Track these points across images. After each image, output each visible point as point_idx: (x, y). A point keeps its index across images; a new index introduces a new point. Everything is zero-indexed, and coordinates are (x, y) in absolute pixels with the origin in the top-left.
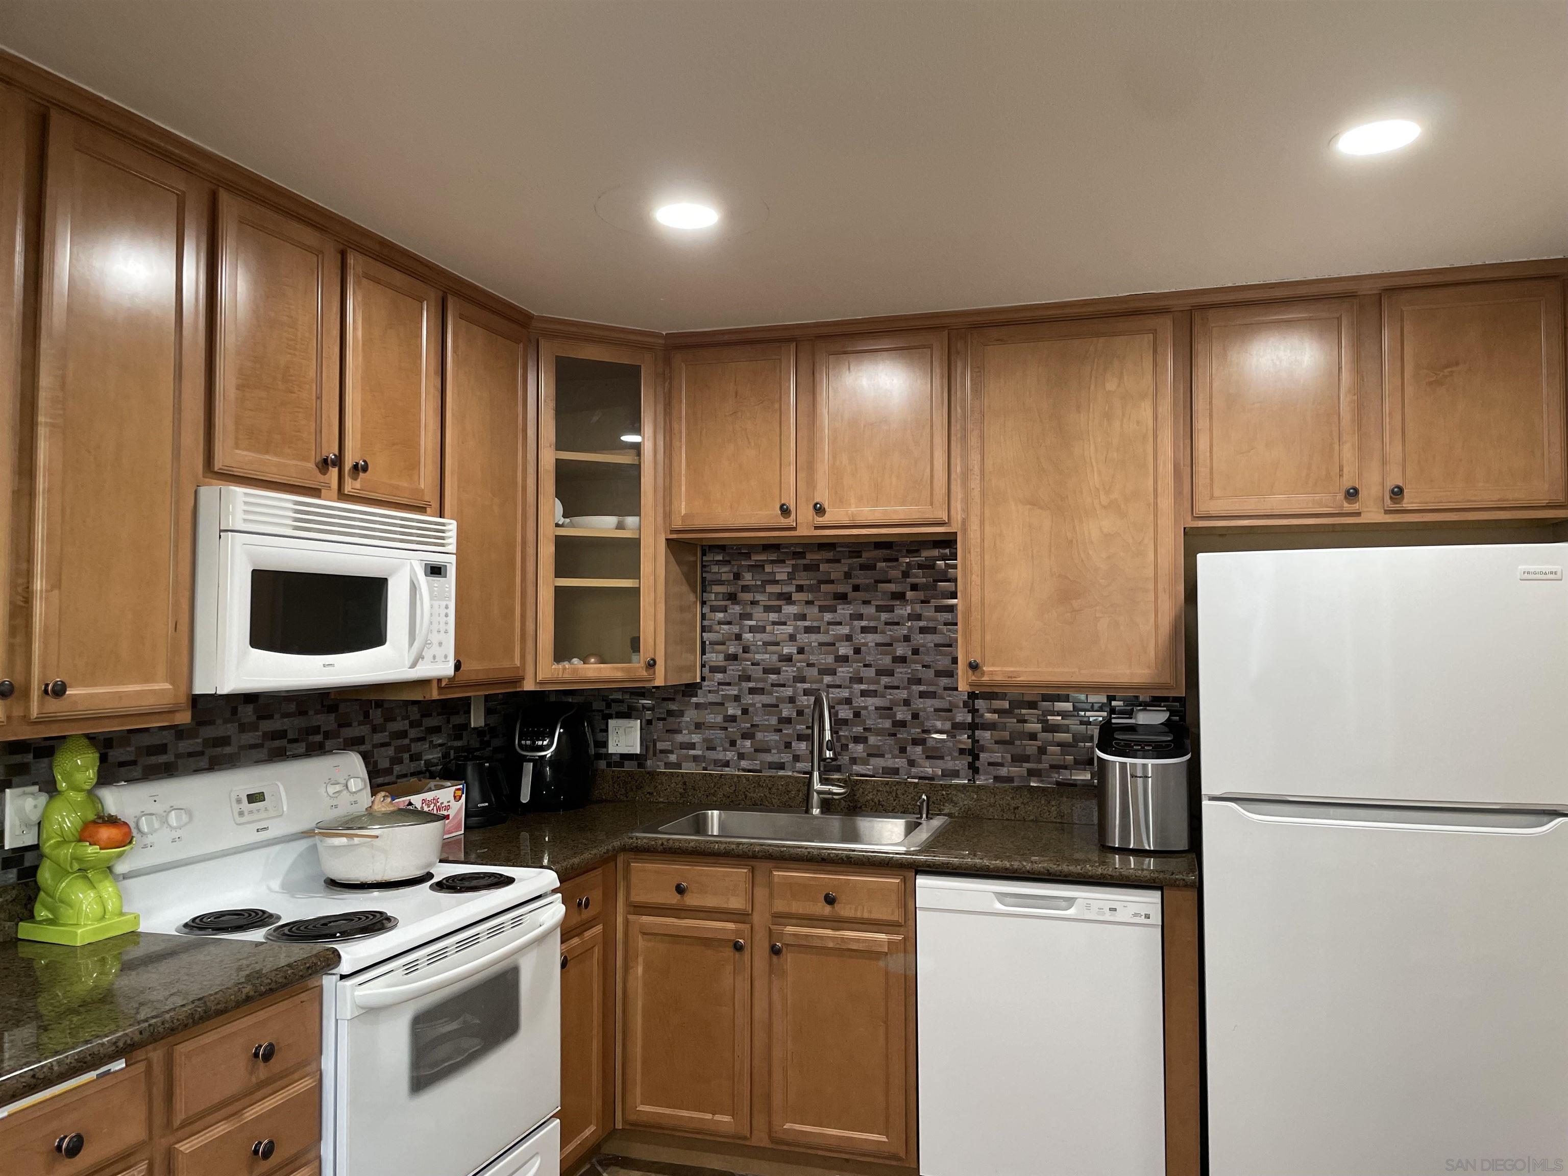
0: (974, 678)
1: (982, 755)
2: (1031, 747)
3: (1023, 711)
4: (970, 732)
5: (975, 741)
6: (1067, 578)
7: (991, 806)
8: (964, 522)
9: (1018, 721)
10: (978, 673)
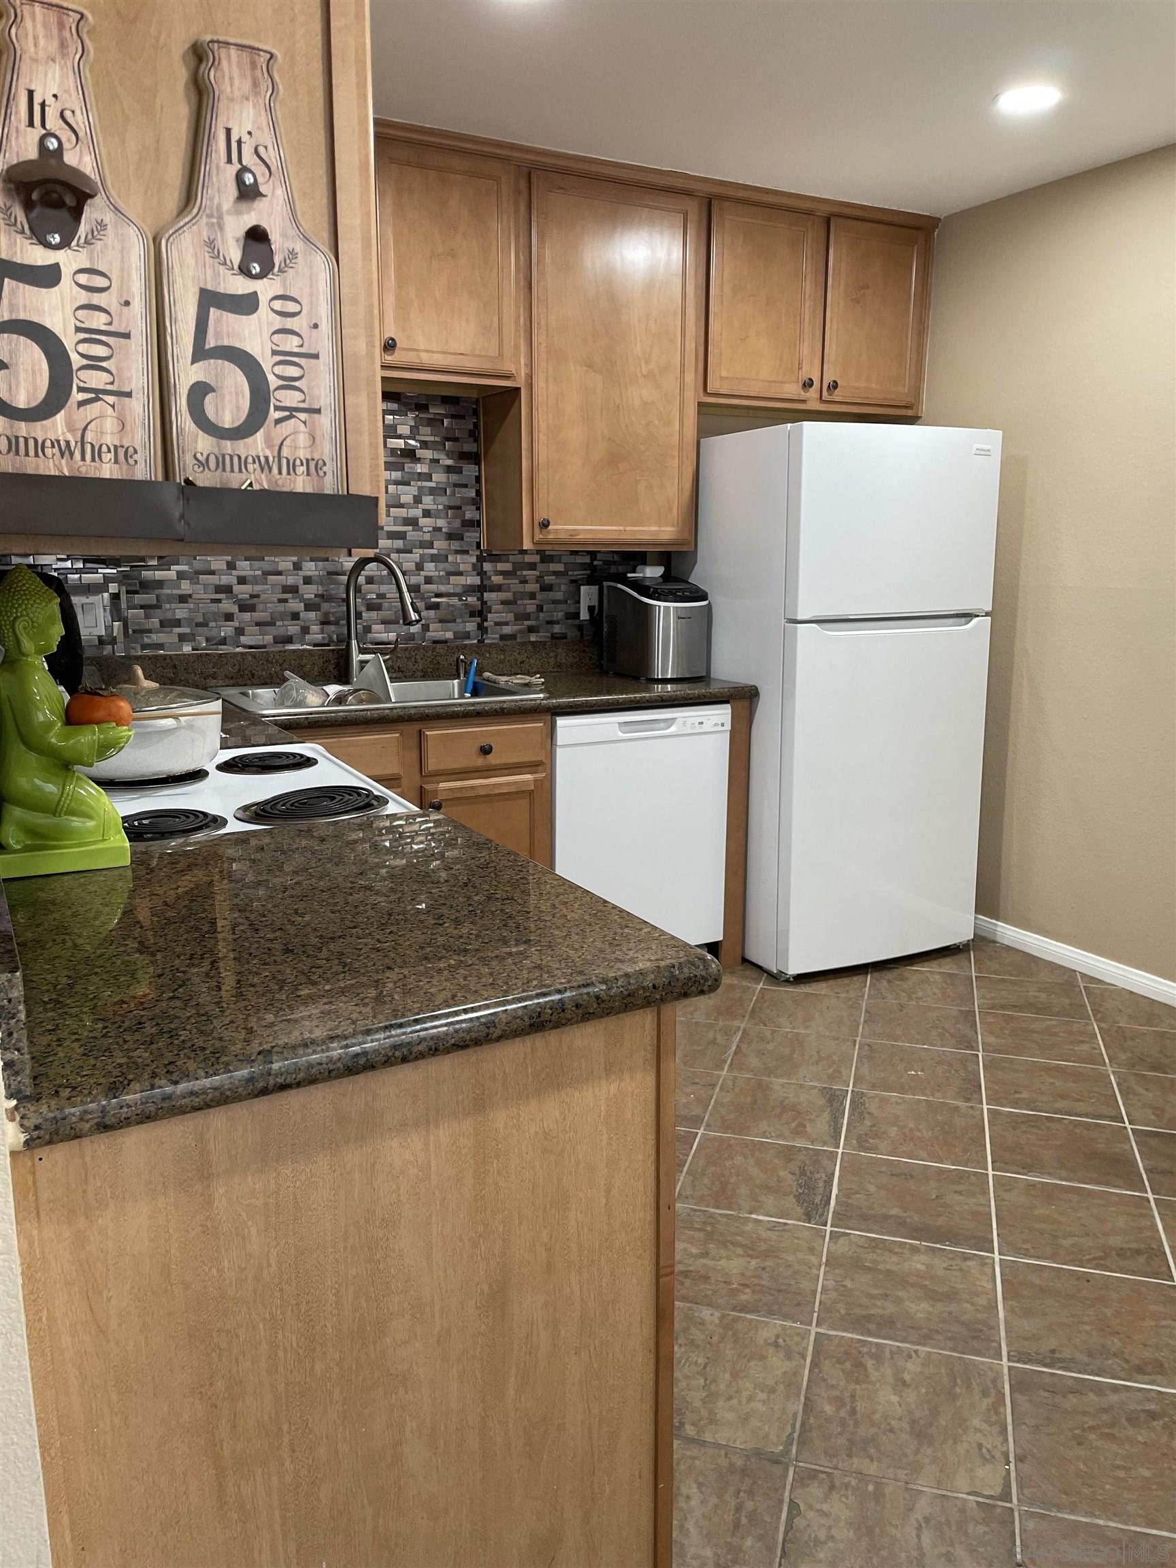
0: (541, 536)
1: (489, 616)
2: (531, 607)
3: (525, 573)
4: (479, 594)
5: (484, 603)
6: (614, 441)
7: (501, 662)
8: (530, 377)
9: (521, 582)
10: (545, 531)
